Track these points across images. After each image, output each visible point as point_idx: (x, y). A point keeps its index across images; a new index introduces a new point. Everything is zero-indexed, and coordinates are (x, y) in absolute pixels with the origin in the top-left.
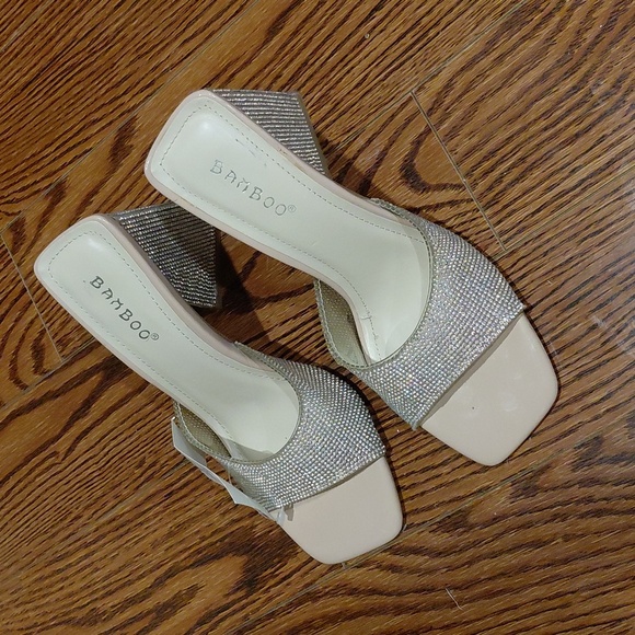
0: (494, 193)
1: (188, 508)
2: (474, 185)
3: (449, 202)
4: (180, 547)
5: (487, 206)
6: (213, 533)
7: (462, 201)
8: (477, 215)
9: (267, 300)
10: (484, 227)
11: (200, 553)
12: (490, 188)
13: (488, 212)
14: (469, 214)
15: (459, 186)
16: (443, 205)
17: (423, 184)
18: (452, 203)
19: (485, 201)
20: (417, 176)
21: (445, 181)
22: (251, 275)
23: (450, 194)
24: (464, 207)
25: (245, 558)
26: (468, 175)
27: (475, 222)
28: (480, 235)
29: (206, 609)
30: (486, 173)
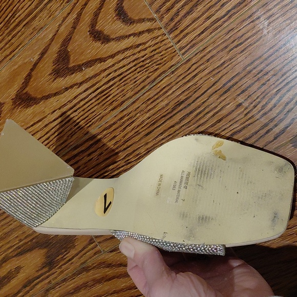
0: (174, 23)
1: (10, 223)
2: (161, 18)
3: (147, 30)
4: (8, 246)
5: (171, 32)
6: (26, 238)
7: (155, 29)
8: (165, 38)
9: (42, 99)
10: (170, 45)
11: (20, 248)
12: (172, 19)
13: (171, 36)
14: (160, 38)
15: (152, 19)
16: (143, 32)
17: (130, 19)
18: (149, 31)
19: (169, 28)
20: (125, 14)
21: (143, 17)
22: (30, 84)
23: (146, 25)
24: (156, 33)
25: (45, 250)
26: (157, 11)
27: (164, 43)
28: (168, 50)
29: (27, 279)
30: (168, 10)
